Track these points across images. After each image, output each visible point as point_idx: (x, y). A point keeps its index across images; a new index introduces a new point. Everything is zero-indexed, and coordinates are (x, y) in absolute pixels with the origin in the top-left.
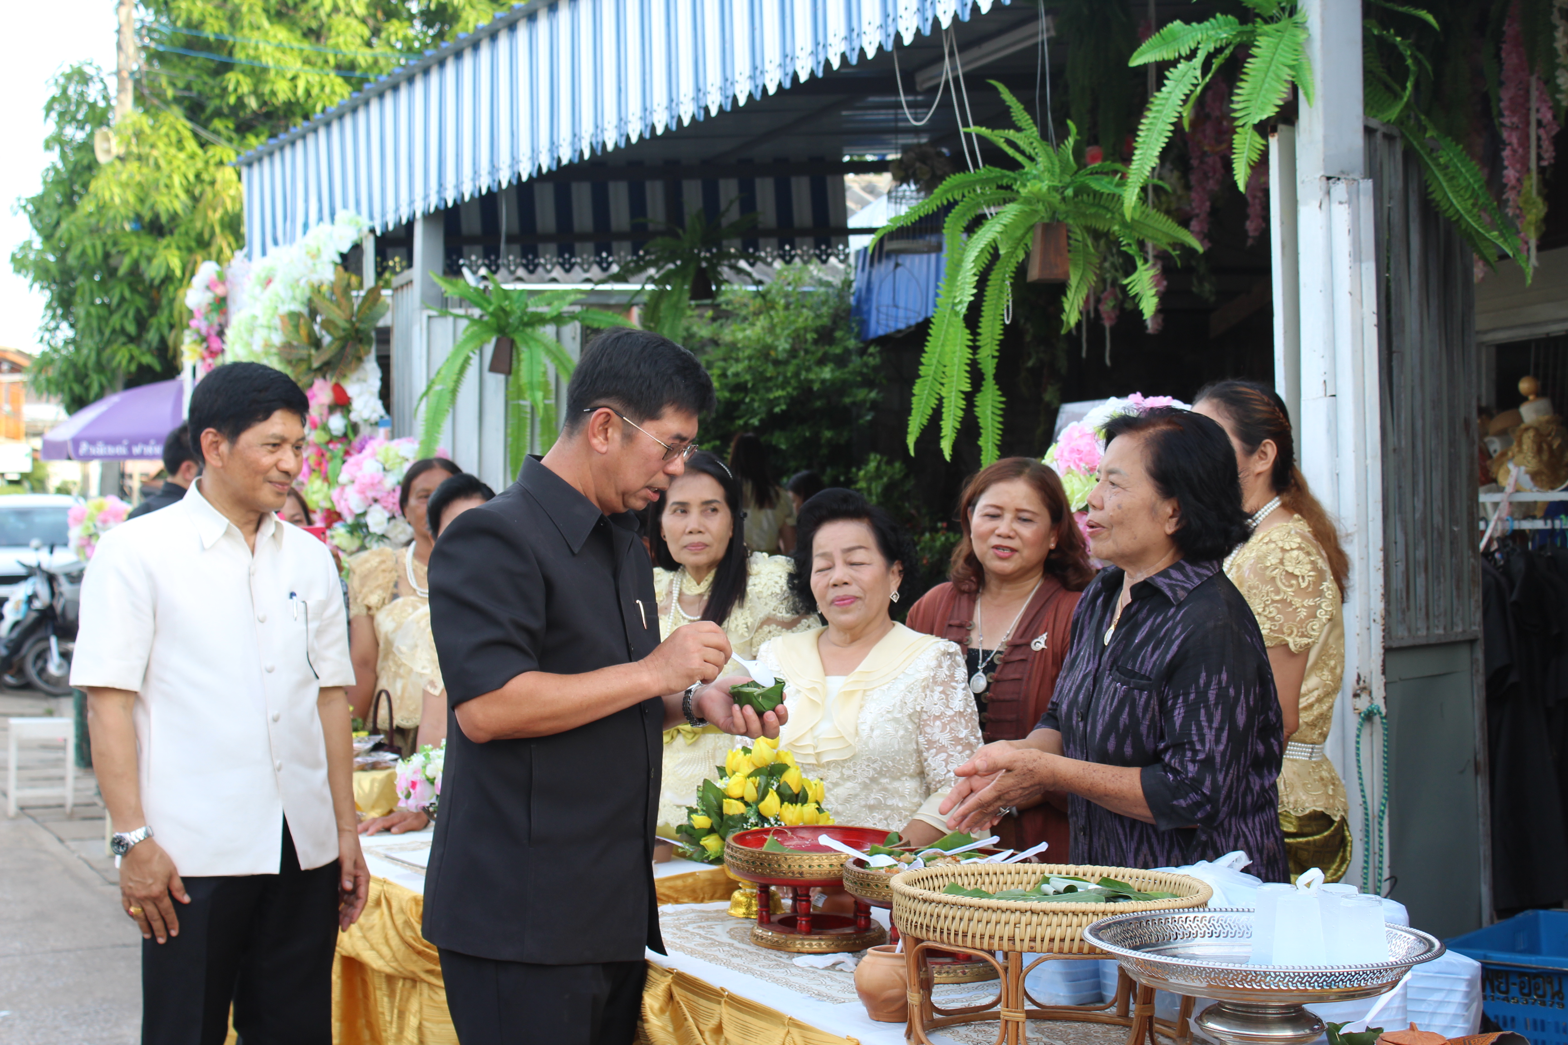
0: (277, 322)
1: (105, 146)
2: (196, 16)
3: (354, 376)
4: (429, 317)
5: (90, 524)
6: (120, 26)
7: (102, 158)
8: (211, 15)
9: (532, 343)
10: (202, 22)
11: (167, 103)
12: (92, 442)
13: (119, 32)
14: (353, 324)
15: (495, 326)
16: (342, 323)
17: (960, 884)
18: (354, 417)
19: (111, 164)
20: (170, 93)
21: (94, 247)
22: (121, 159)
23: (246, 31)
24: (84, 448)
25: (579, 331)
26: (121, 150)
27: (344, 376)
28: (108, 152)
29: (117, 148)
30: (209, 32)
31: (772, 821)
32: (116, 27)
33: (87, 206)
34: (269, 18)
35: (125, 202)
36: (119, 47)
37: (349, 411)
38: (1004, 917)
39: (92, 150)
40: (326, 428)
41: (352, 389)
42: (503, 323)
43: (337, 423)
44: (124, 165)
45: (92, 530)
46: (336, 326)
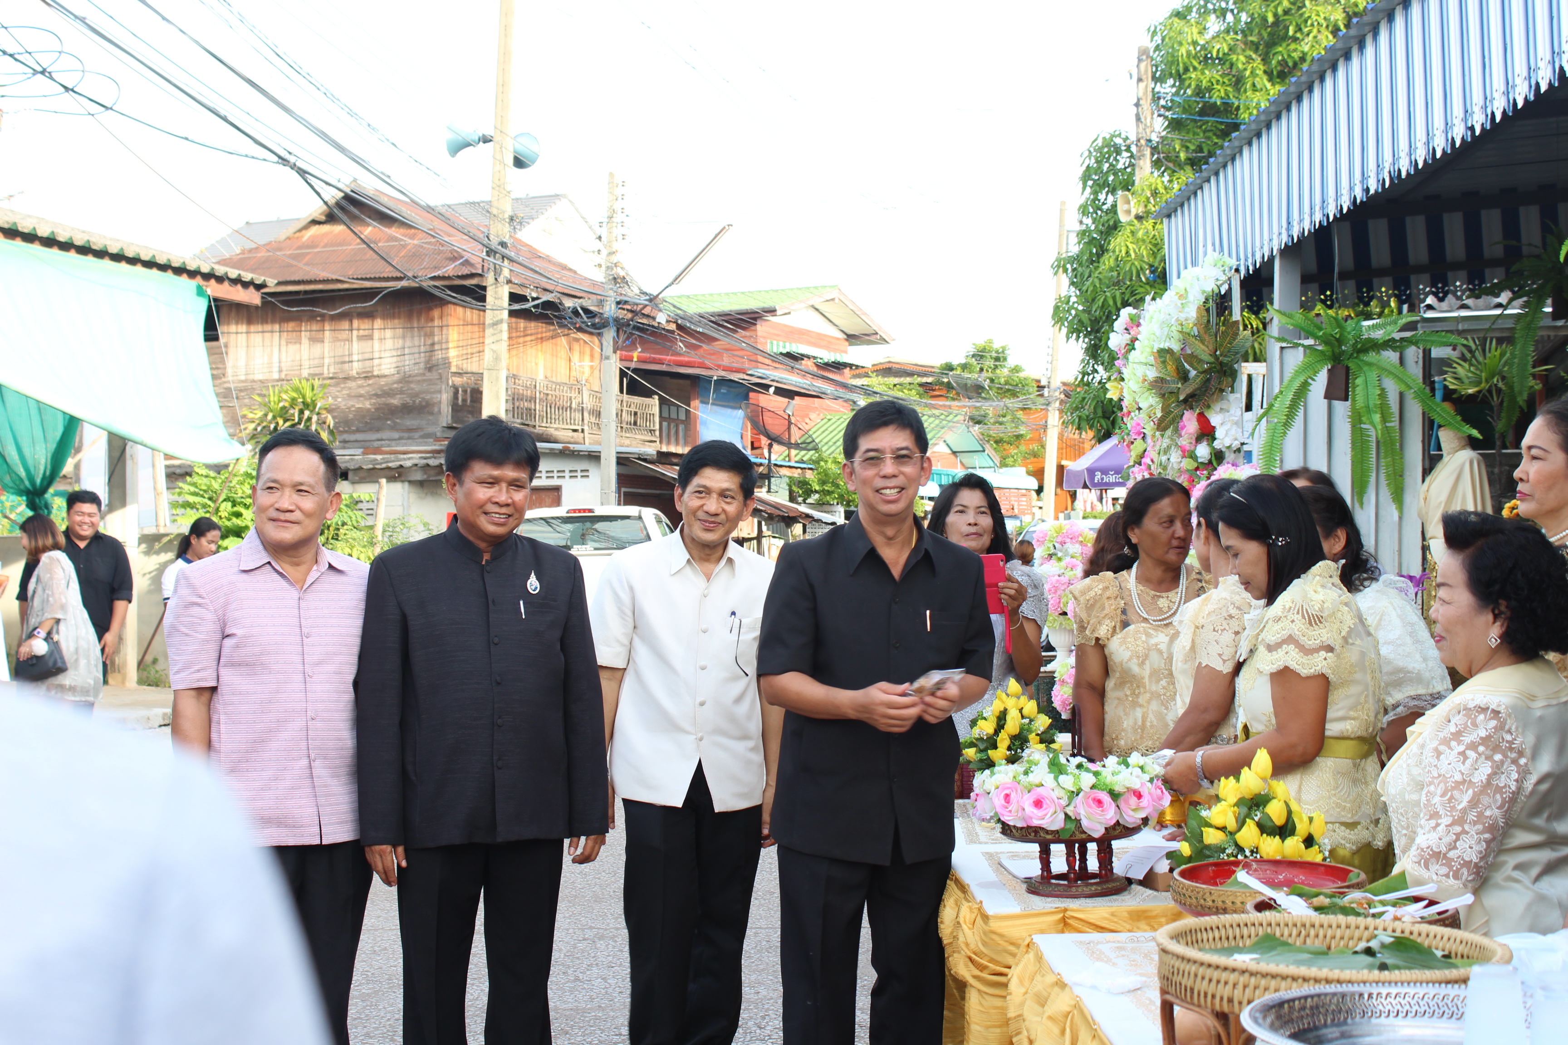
0: (1152, 360)
1: (1126, 207)
2: (1205, 84)
3: (1217, 407)
4: (1282, 348)
5: (1051, 545)
6: (1139, 100)
7: (1123, 218)
8: (1218, 81)
9: (1365, 368)
10: (1210, 89)
11: (1181, 166)
12: (1105, 472)
13: (1137, 105)
14: (1217, 358)
15: (1329, 354)
16: (1206, 357)
17: (1278, 934)
18: (1217, 444)
19: (1130, 224)
20: (1182, 156)
21: (1114, 298)
22: (1139, 218)
23: (1249, 93)
24: (1098, 476)
25: (1421, 355)
26: (1141, 210)
27: (1209, 407)
28: (1128, 212)
29: (1136, 208)
30: (1216, 98)
31: (1248, 853)
32: (1135, 101)
33: (1108, 261)
34: (1270, 80)
35: (1139, 257)
36: (1138, 118)
37: (1214, 439)
38: (1224, 976)
39: (1115, 213)
40: (1193, 456)
41: (1215, 419)
42: (1337, 350)
43: (1203, 451)
44: (1142, 224)
45: (1052, 551)
46: (1201, 361)
